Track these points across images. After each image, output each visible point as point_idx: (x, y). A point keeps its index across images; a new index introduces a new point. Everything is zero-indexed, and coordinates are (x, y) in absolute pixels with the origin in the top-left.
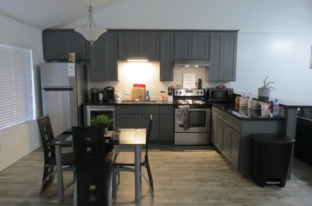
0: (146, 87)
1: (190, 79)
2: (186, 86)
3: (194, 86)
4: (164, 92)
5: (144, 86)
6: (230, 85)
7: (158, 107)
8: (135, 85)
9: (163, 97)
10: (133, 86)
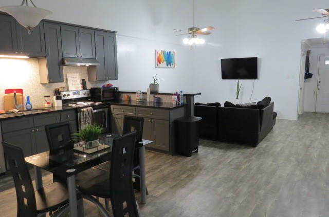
0: (24, 91)
1: (75, 79)
2: (71, 88)
3: (80, 87)
4: (49, 96)
5: (20, 91)
6: (114, 84)
7: (58, 115)
8: (7, 91)
9: (48, 103)
10: (4, 92)
